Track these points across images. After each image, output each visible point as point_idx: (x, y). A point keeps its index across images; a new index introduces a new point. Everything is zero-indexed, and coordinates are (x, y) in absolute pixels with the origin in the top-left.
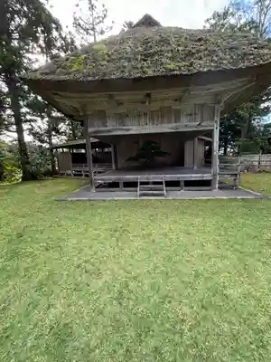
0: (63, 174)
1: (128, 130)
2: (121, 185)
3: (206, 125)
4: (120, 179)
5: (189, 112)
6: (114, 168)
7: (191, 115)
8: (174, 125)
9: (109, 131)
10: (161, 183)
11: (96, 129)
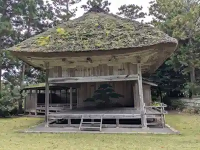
0: (28, 113)
1: (77, 80)
2: (69, 122)
3: (132, 77)
4: (68, 117)
5: (120, 68)
6: (71, 108)
7: (121, 70)
8: (109, 77)
9: (63, 80)
10: (99, 120)
11: (54, 79)
